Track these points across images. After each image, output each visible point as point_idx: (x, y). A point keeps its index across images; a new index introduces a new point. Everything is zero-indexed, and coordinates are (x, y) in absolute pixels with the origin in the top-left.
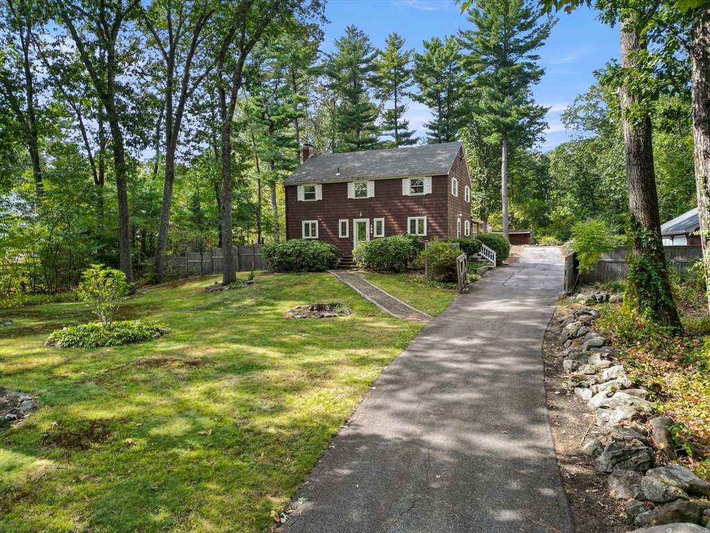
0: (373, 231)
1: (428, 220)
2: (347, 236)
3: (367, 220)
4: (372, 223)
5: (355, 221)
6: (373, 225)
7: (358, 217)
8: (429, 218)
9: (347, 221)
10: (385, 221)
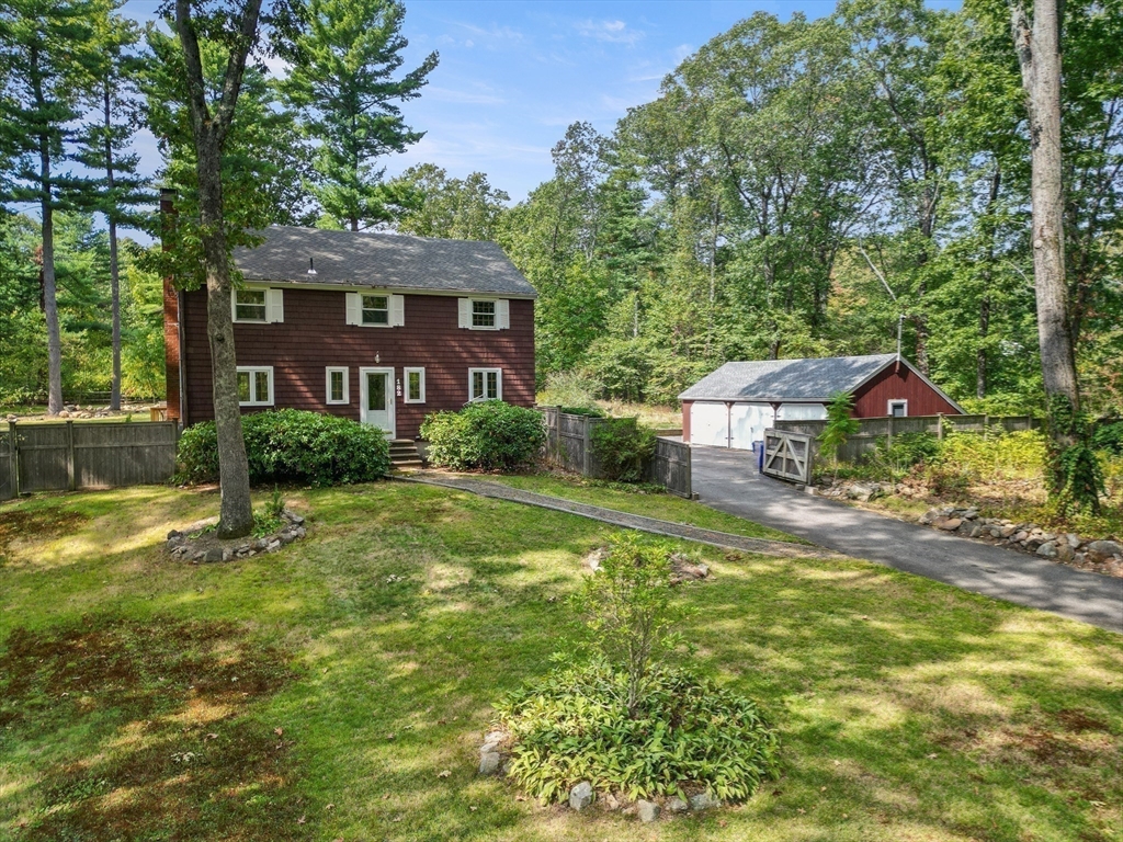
0: (402, 391)
1: (503, 374)
2: (346, 399)
3: (390, 370)
4: (399, 375)
5: (364, 371)
6: (402, 380)
7: (373, 364)
8: (507, 372)
9: (345, 370)
10: (426, 373)
